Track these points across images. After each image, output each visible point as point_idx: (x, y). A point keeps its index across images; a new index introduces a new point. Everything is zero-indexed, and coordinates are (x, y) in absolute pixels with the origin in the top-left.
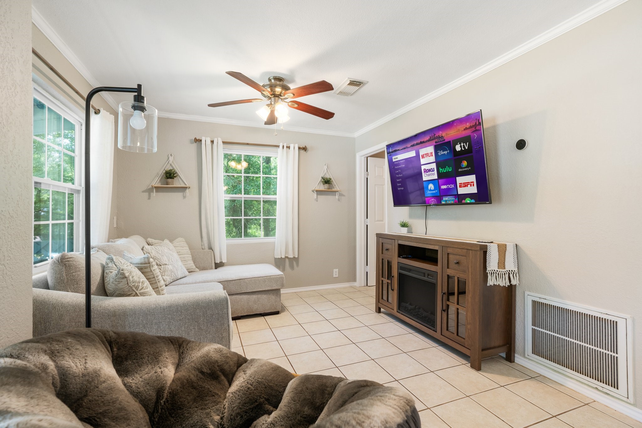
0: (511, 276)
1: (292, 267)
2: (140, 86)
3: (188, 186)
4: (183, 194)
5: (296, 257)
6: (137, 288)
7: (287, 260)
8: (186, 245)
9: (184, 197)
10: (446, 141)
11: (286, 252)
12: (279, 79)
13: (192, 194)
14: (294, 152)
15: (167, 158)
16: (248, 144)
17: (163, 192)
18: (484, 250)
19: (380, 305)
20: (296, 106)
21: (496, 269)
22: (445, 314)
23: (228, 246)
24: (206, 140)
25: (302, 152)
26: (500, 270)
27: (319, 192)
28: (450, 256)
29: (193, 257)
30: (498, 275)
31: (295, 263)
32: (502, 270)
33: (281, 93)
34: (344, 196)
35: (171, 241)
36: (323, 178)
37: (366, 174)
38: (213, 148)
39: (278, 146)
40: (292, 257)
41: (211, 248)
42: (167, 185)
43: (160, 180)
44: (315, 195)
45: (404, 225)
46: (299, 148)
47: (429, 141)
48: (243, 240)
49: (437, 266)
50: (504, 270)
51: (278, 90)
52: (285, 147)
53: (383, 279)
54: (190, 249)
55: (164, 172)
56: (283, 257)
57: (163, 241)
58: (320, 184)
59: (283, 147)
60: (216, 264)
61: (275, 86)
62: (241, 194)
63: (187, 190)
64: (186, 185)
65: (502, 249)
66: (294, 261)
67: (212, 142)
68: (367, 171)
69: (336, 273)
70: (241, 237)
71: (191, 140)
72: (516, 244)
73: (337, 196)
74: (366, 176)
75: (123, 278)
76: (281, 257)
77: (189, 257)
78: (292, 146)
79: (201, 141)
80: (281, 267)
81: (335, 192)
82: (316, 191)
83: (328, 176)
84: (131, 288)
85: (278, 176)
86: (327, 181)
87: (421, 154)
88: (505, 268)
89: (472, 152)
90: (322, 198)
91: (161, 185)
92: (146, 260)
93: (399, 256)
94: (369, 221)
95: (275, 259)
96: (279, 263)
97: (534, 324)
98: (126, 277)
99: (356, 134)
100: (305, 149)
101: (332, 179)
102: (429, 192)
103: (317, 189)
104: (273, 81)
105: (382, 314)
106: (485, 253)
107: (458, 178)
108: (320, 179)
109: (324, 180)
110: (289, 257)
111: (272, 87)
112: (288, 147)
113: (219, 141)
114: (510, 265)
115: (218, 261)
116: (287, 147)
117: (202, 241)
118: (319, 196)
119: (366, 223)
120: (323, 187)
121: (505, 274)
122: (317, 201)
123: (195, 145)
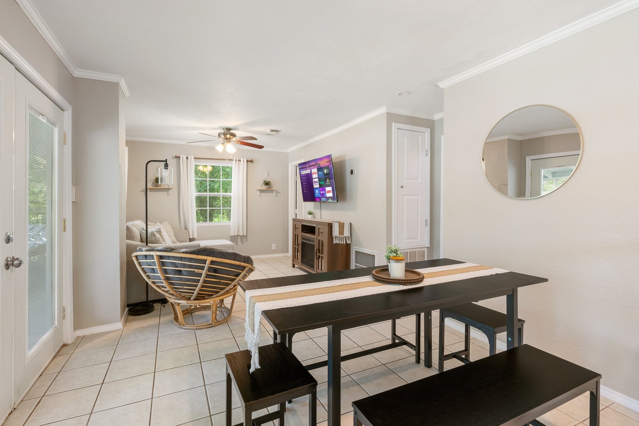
0: (347, 239)
1: (242, 242)
2: (166, 160)
3: (171, 187)
4: (168, 193)
5: (245, 235)
6: (159, 240)
7: (239, 237)
8: (170, 226)
9: (168, 195)
10: (321, 167)
11: (238, 231)
12: (229, 129)
13: (173, 193)
14: (243, 164)
15: (157, 169)
16: (211, 159)
17: (154, 191)
18: (330, 226)
19: (294, 263)
20: (239, 143)
21: (338, 235)
22: (317, 260)
23: (198, 228)
24: (183, 157)
25: (250, 163)
26: (340, 236)
27: (261, 191)
28: (320, 229)
29: (174, 234)
30: (340, 239)
31: (244, 239)
32: (341, 236)
33: (230, 137)
34: (280, 193)
35: (161, 223)
36: (264, 181)
37: (295, 178)
38: (188, 162)
39: (233, 160)
40: (242, 234)
41: (186, 229)
42: (157, 187)
43: (152, 184)
44: (259, 193)
45: (310, 213)
46: (247, 161)
47: (315, 165)
48: (208, 224)
49: (315, 235)
50: (343, 236)
51: (228, 136)
52: (237, 160)
53: (295, 246)
54: (173, 229)
55: (155, 178)
56: (236, 235)
57: (156, 223)
58: (262, 186)
59: (236, 160)
60: (190, 239)
61: (227, 134)
62: (207, 192)
63: (170, 190)
64: (169, 187)
65: (342, 226)
66: (244, 238)
67: (187, 158)
68: (296, 176)
69: (274, 246)
70: (207, 221)
71: (173, 157)
72: (351, 223)
73: (274, 193)
74: (295, 179)
75: (154, 236)
76: (235, 235)
77: (172, 234)
78: (242, 160)
79: (180, 157)
80: (235, 242)
81: (274, 190)
82: (259, 190)
83: (268, 180)
84: (157, 240)
85: (232, 180)
86: (267, 183)
87: (313, 172)
88: (343, 235)
89: (329, 175)
90: (264, 195)
91: (153, 187)
92: (159, 230)
93: (302, 232)
94: (297, 210)
95: (231, 236)
96: (234, 238)
97: (356, 263)
98: (155, 235)
99: (289, 150)
100: (251, 161)
101: (271, 181)
102: (317, 195)
103: (261, 189)
104: (225, 130)
105: (295, 268)
106: (331, 227)
107: (326, 188)
108: (262, 182)
109: (265, 182)
110: (240, 235)
111: (225, 134)
112: (240, 161)
113: (191, 158)
114: (346, 233)
115: (191, 237)
116: (238, 160)
117: (180, 224)
118: (261, 194)
119: (295, 212)
120: (264, 187)
121: (343, 238)
122: (260, 197)
123: (175, 160)
